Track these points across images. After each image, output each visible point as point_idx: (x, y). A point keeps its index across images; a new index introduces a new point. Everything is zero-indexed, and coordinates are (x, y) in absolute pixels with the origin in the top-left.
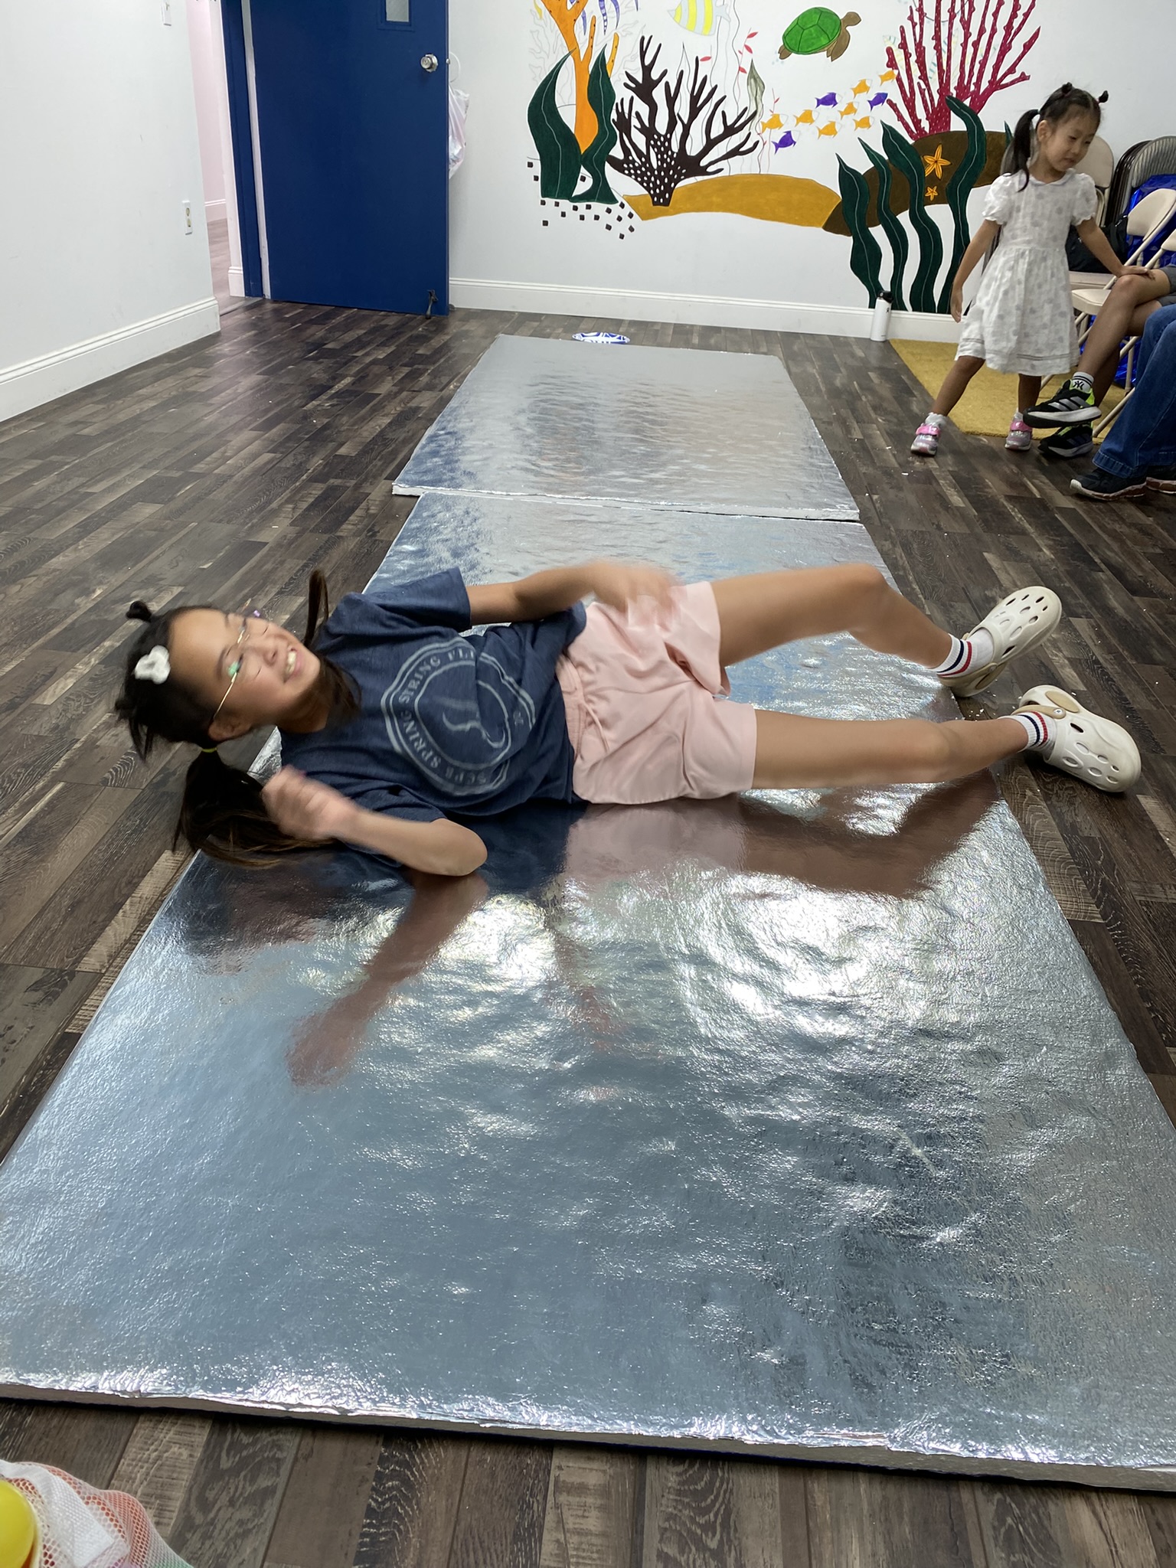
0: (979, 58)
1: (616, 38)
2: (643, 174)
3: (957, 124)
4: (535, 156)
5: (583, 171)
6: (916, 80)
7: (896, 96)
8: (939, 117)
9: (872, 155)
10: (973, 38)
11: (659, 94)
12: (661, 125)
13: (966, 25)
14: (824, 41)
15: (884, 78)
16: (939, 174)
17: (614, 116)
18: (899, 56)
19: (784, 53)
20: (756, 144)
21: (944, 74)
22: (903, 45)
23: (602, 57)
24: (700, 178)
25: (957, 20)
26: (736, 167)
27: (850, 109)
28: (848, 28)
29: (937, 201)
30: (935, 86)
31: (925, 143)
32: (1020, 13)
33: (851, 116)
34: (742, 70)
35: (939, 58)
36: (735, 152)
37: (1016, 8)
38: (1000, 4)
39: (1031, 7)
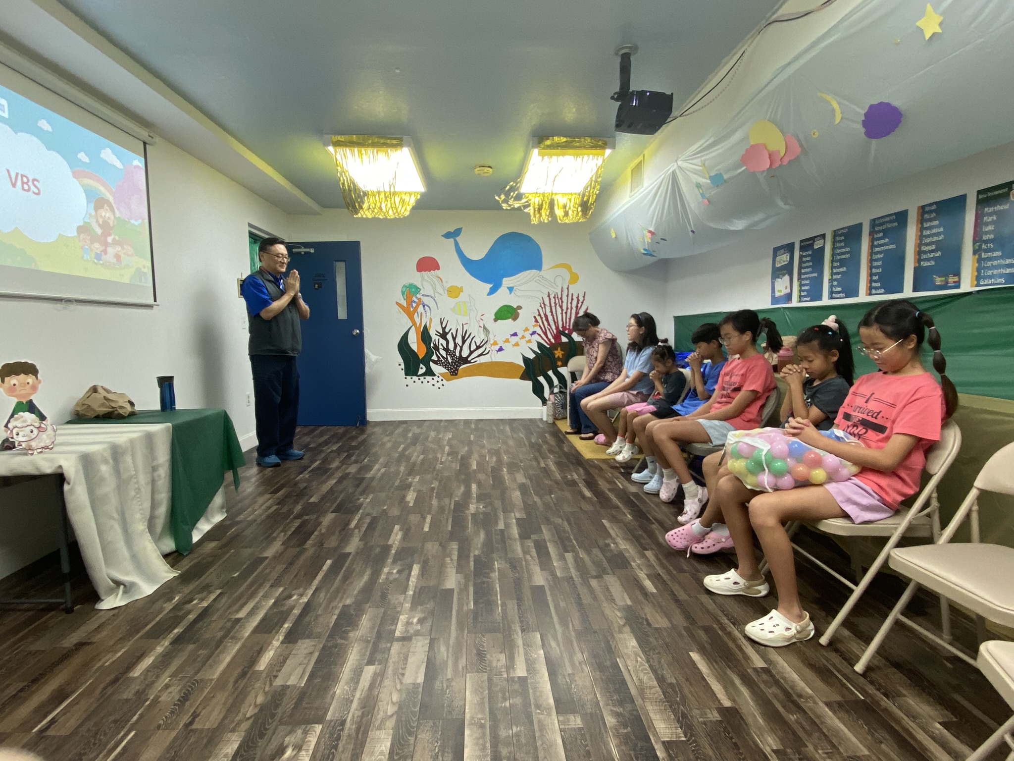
1: (431, 319)
2: (446, 365)
3: (564, 339)
4: (401, 361)
5: (421, 365)
6: (547, 326)
7: (539, 331)
8: (557, 337)
9: (534, 352)
11: (449, 337)
12: (451, 347)
13: (561, 307)
14: (510, 315)
15: (534, 326)
16: (561, 357)
17: (432, 345)
18: (539, 318)
19: (496, 320)
20: (489, 351)
21: (556, 323)
22: (540, 315)
23: (425, 326)
24: (469, 365)
25: (558, 306)
26: (482, 359)
27: (523, 337)
28: (518, 311)
29: (562, 366)
30: (554, 327)
31: (553, 347)
32: (580, 302)
33: (524, 339)
34: (480, 327)
35: (553, 318)
36: (481, 354)
37: (578, 300)
38: (572, 299)
39: (584, 300)
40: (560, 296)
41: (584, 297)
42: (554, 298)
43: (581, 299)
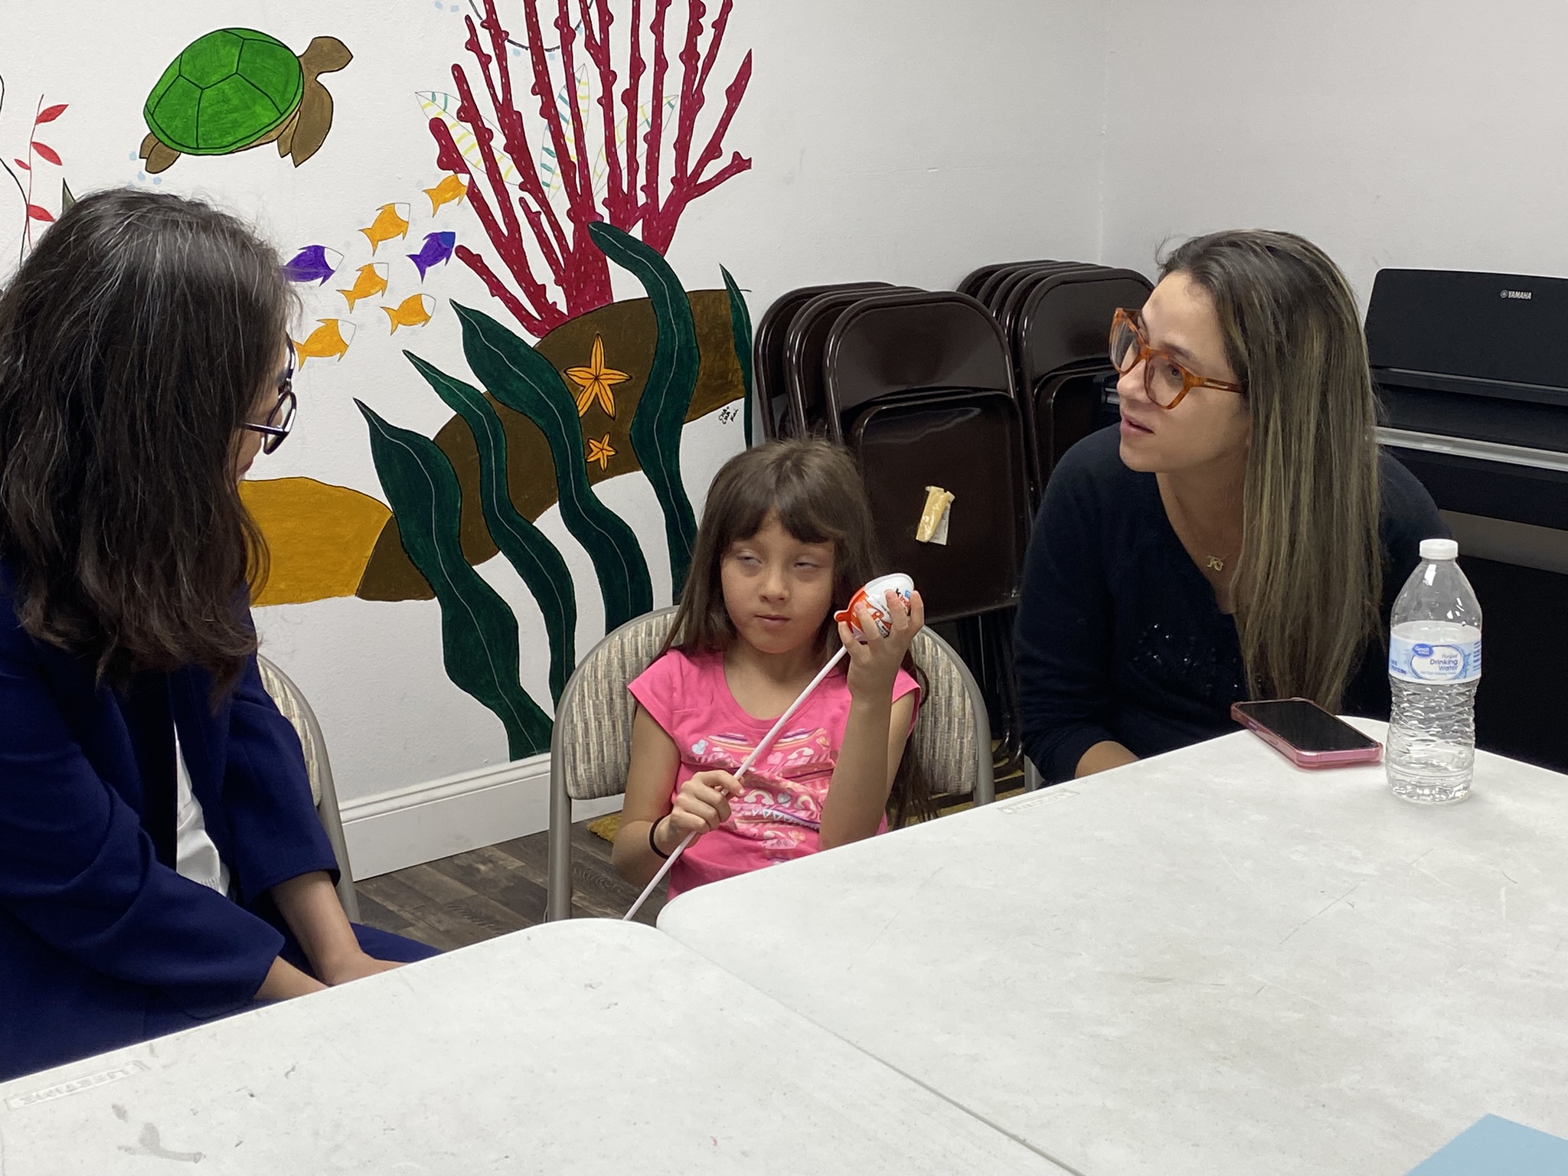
0: (643, 129)
3: (625, 285)
6: (515, 194)
9: (448, 388)
10: (621, 85)
13: (600, 53)
14: (265, 114)
16: (608, 405)
19: (158, 154)
21: (574, 172)
25: (579, 45)
27: (369, 282)
28: (321, 79)
29: (617, 468)
30: (560, 203)
31: (565, 342)
32: (707, 22)
33: (376, 299)
34: (35, 212)
37: (698, 7)
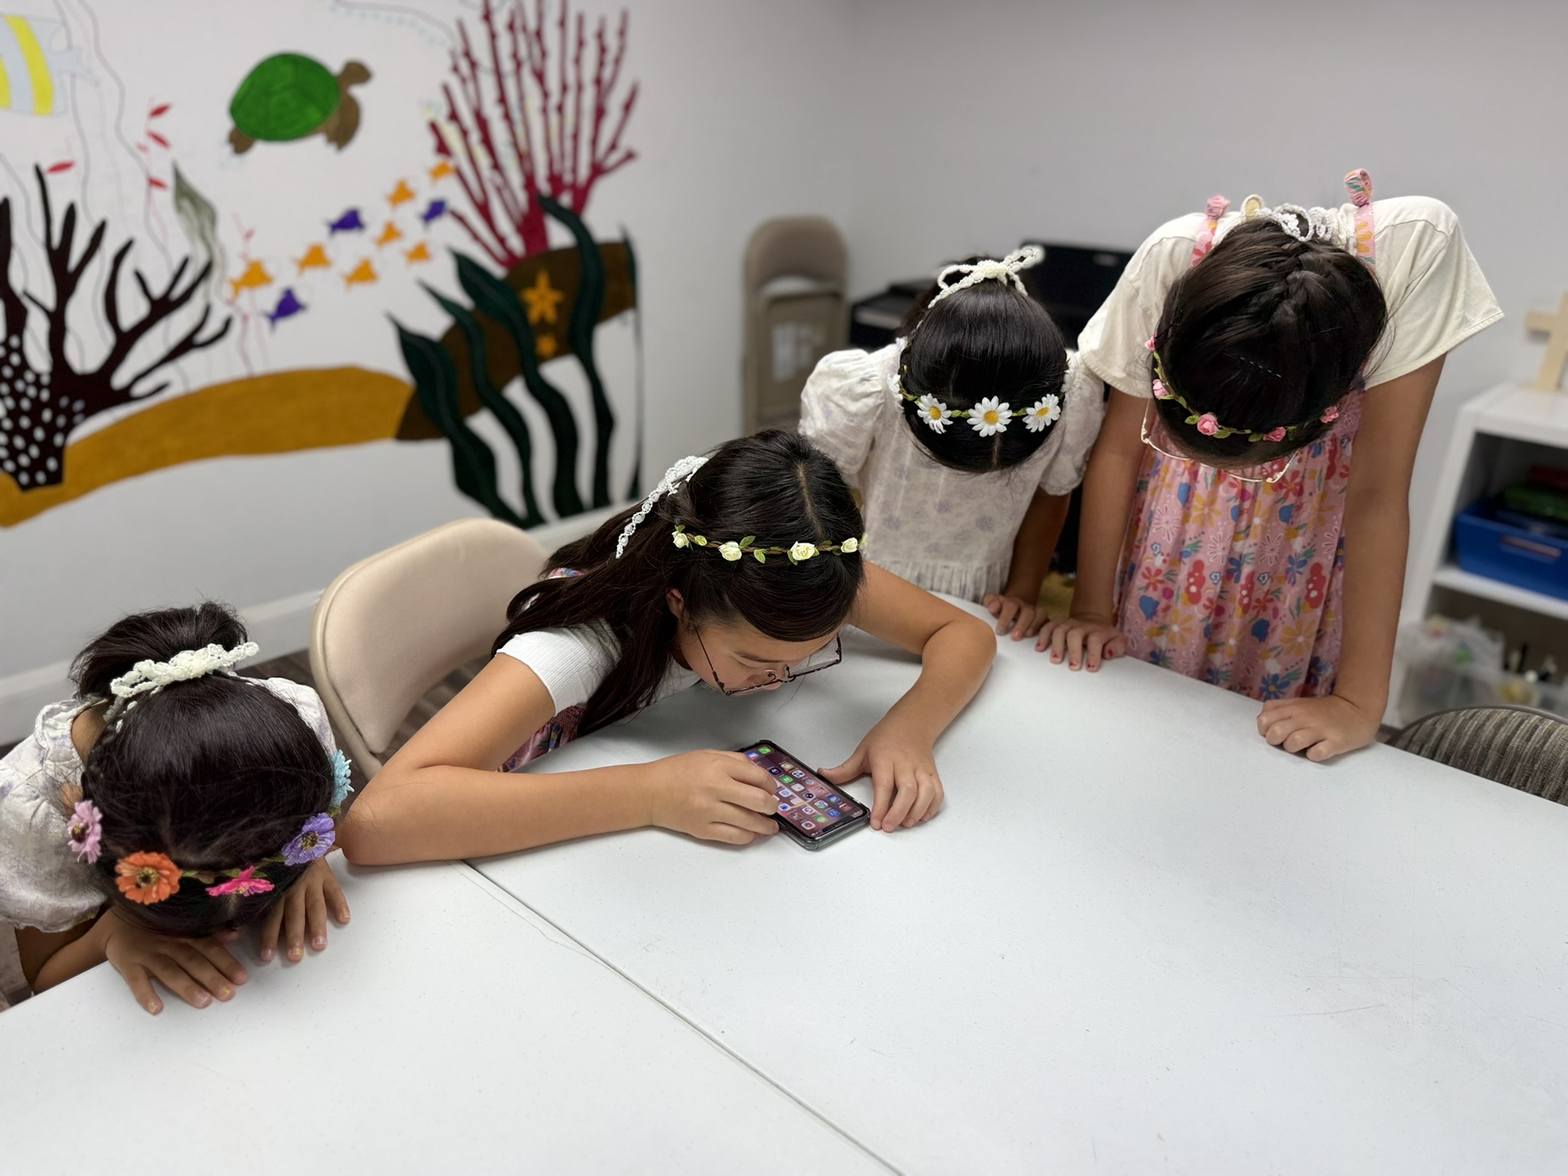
0: (568, 129)
6: (486, 173)
7: (459, 201)
8: (531, 227)
13: (540, 76)
16: (550, 315)
18: (452, 135)
19: (240, 142)
20: (227, 324)
21: (524, 158)
22: (455, 117)
24: (120, 413)
25: (526, 71)
26: (197, 373)
27: (391, 233)
28: (352, 91)
29: (558, 354)
30: (516, 179)
32: (610, 57)
34: (155, 183)
35: (513, 133)
37: (603, 50)
38: (581, 43)
39: (622, 49)
40: (532, 24)
41: (622, 33)
42: (511, 27)
43: (612, 42)
